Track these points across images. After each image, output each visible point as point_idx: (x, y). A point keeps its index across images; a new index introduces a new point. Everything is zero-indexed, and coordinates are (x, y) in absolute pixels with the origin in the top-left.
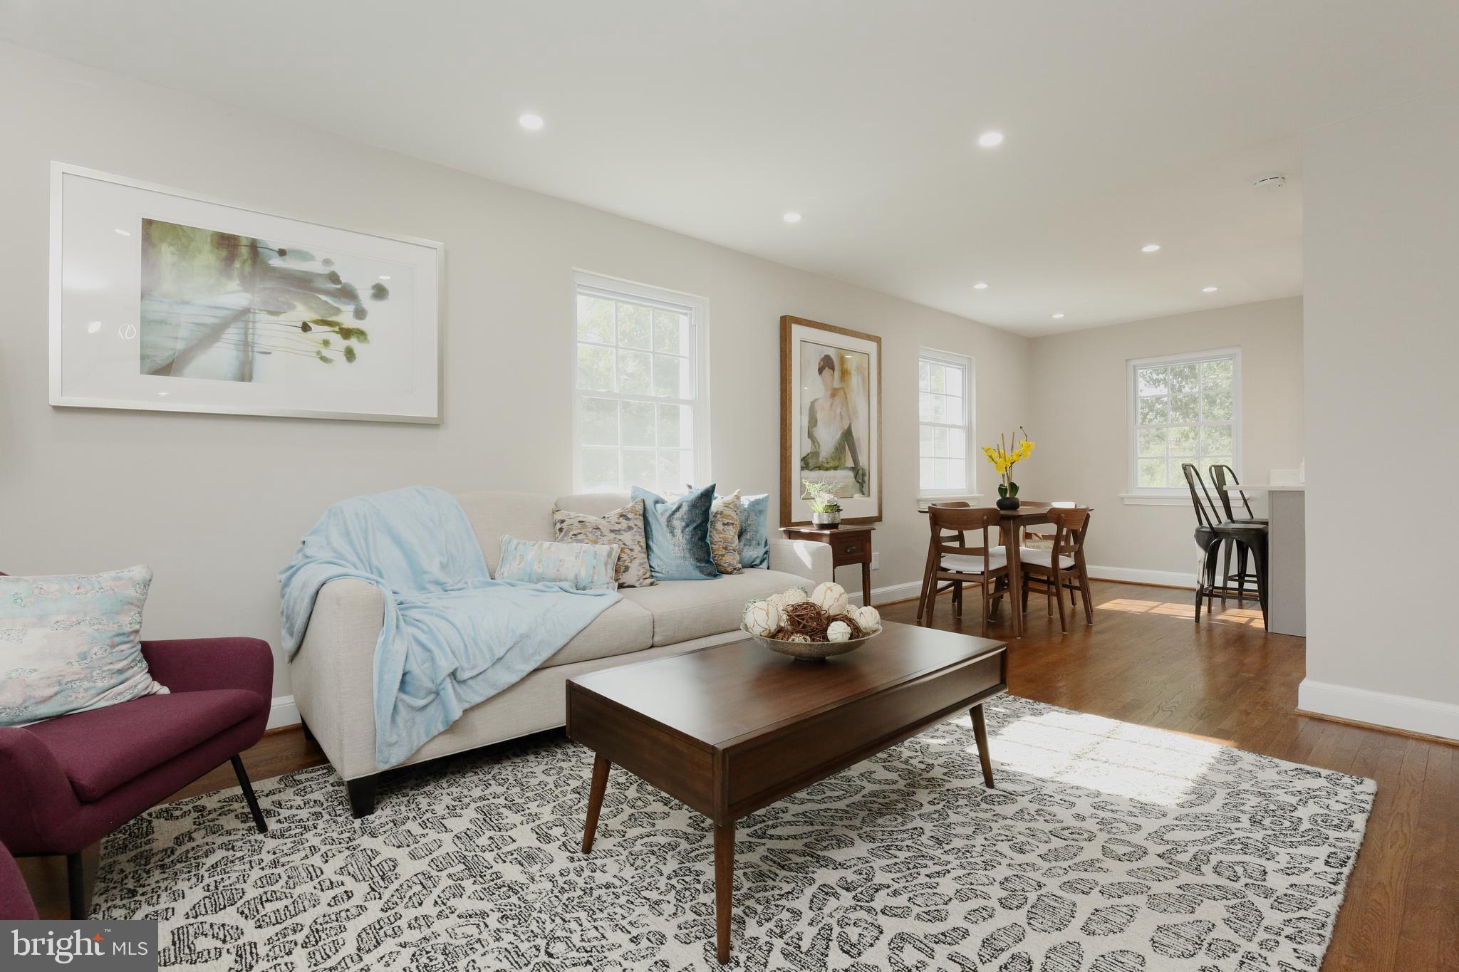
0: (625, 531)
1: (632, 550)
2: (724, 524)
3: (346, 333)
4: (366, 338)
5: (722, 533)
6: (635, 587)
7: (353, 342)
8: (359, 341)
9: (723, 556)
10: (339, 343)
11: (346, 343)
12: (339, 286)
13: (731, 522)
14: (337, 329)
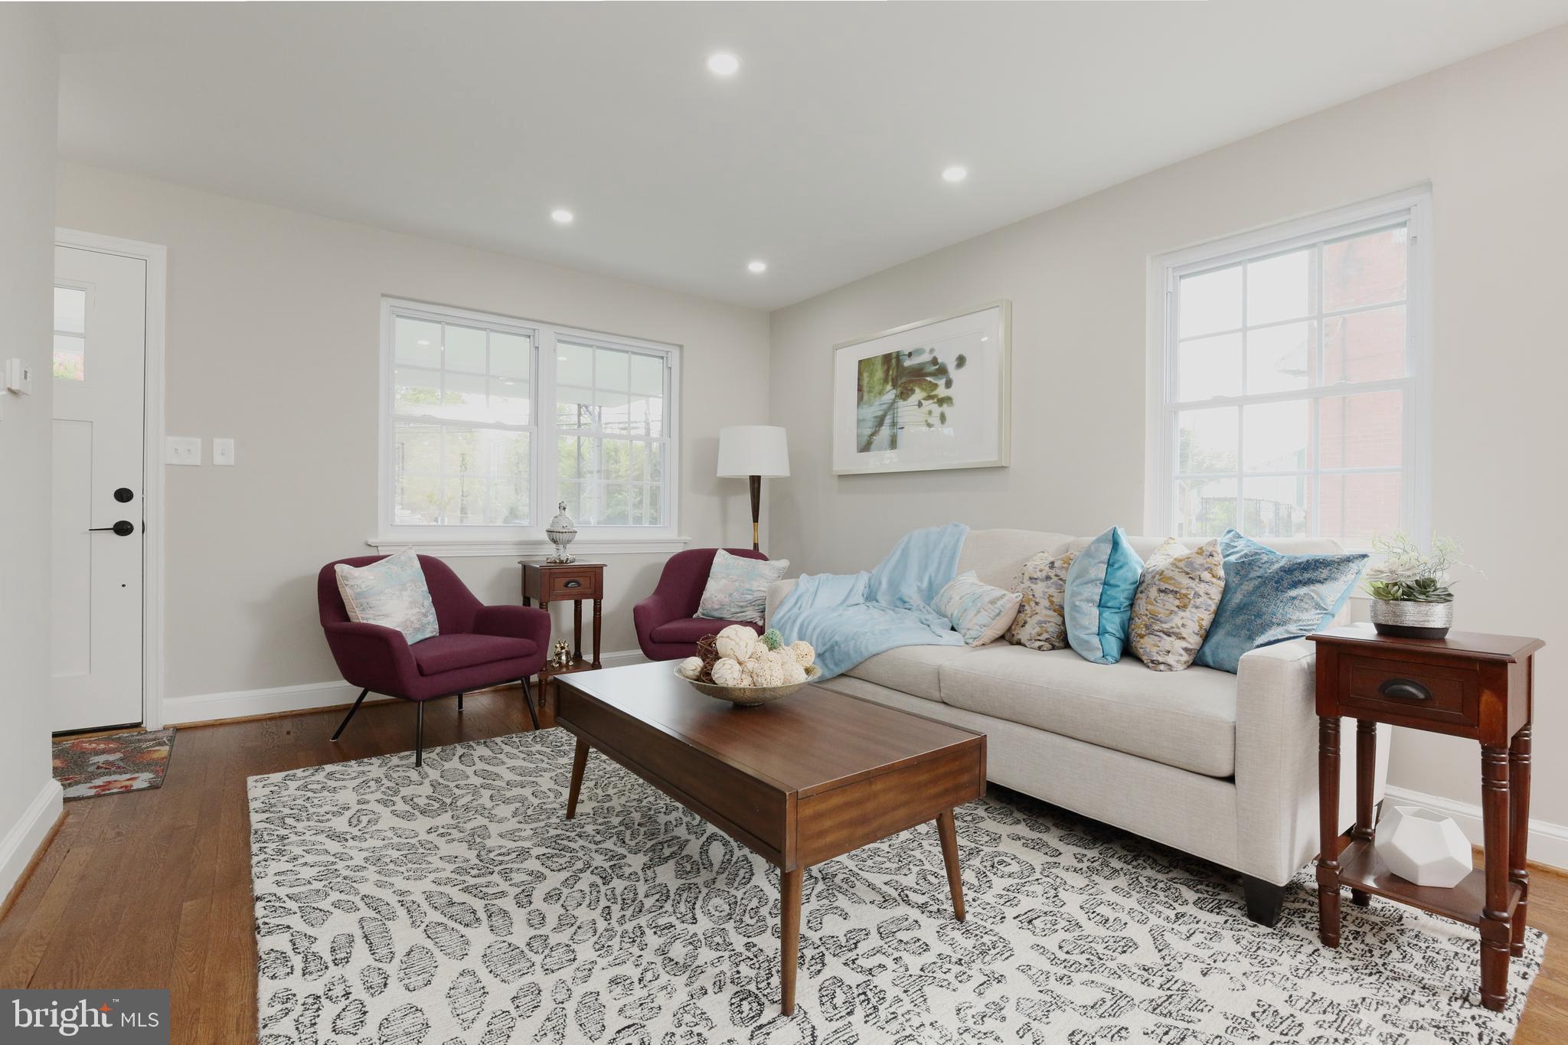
0: (1042, 580)
1: (1037, 603)
2: (1160, 591)
3: (941, 401)
4: (952, 403)
5: (1152, 604)
6: (1026, 646)
7: (945, 408)
8: (948, 406)
9: (1142, 636)
10: (937, 410)
11: (941, 409)
12: (937, 367)
13: (1171, 588)
14: (936, 400)
